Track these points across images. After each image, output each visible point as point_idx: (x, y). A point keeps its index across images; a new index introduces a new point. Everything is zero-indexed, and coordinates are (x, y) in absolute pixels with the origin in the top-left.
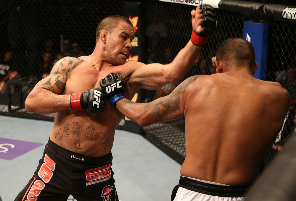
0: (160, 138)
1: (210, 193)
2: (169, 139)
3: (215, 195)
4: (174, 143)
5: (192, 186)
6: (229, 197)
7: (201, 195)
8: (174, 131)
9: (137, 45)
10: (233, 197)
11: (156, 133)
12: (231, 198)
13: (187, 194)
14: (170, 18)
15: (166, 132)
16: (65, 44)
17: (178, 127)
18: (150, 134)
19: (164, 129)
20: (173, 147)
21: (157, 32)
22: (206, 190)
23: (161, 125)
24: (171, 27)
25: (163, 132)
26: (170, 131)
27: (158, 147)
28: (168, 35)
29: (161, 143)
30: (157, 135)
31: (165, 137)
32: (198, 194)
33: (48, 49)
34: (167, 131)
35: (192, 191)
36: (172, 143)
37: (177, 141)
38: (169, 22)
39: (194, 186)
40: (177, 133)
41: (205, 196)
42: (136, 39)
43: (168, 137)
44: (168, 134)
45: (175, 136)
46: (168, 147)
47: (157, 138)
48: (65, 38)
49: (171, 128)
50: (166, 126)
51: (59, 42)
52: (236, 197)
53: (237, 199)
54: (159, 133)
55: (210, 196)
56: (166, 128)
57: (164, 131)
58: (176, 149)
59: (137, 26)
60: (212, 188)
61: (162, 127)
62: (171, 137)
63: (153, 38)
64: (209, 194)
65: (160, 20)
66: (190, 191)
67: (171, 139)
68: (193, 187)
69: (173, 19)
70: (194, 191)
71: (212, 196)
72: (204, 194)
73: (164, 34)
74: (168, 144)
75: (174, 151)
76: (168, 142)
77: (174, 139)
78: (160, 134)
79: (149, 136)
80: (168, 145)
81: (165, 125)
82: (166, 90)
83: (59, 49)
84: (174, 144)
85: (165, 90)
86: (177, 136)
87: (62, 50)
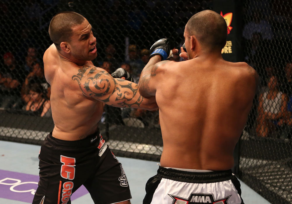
0: (263, 180)
1: (197, 181)
2: (276, 183)
3: (202, 183)
4: (283, 188)
5: (179, 176)
6: (216, 182)
7: (189, 185)
8: (284, 171)
9: (230, 52)
10: (219, 182)
11: (257, 173)
12: (218, 183)
13: (174, 185)
14: (278, 14)
15: (271, 172)
16: (131, 51)
17: (289, 166)
18: (249, 175)
19: (270, 168)
20: (282, 194)
21: (259, 34)
22: (193, 179)
23: (265, 162)
24: (278, 26)
25: (267, 172)
26: (277, 172)
27: (259, 193)
28: (275, 37)
29: (265, 187)
30: (259, 177)
31: (270, 179)
32: (186, 184)
33: (108, 58)
34: (273, 172)
35: (179, 182)
36: (280, 188)
37: (287, 185)
38: (276, 20)
39: (181, 176)
40: (288, 174)
41: (193, 185)
42: (229, 43)
43: (274, 179)
44: (275, 175)
45: (285, 178)
46: (275, 194)
47: (259, 180)
48: (131, 43)
49: (279, 166)
50: (272, 164)
51: (124, 48)
52: (222, 181)
53: (223, 183)
54: (261, 173)
55: (197, 184)
56: (272, 167)
57: (269, 170)
58: (287, 197)
59: (231, 25)
60: (199, 176)
61: (266, 165)
62: (278, 179)
63: (253, 42)
64: (197, 183)
65: (264, 17)
66: (177, 182)
67: (278, 182)
68: (180, 178)
69: (282, 14)
70: (181, 181)
71: (200, 184)
72: (192, 184)
73: (268, 36)
74: (275, 189)
75: (283, 199)
76: (275, 187)
77: (283, 182)
78: (263, 175)
79: (247, 177)
80: (274, 191)
81: (270, 162)
82: (272, 114)
83: (123, 57)
84: (284, 190)
85: (270, 114)
86: (288, 178)
87: (128, 58)
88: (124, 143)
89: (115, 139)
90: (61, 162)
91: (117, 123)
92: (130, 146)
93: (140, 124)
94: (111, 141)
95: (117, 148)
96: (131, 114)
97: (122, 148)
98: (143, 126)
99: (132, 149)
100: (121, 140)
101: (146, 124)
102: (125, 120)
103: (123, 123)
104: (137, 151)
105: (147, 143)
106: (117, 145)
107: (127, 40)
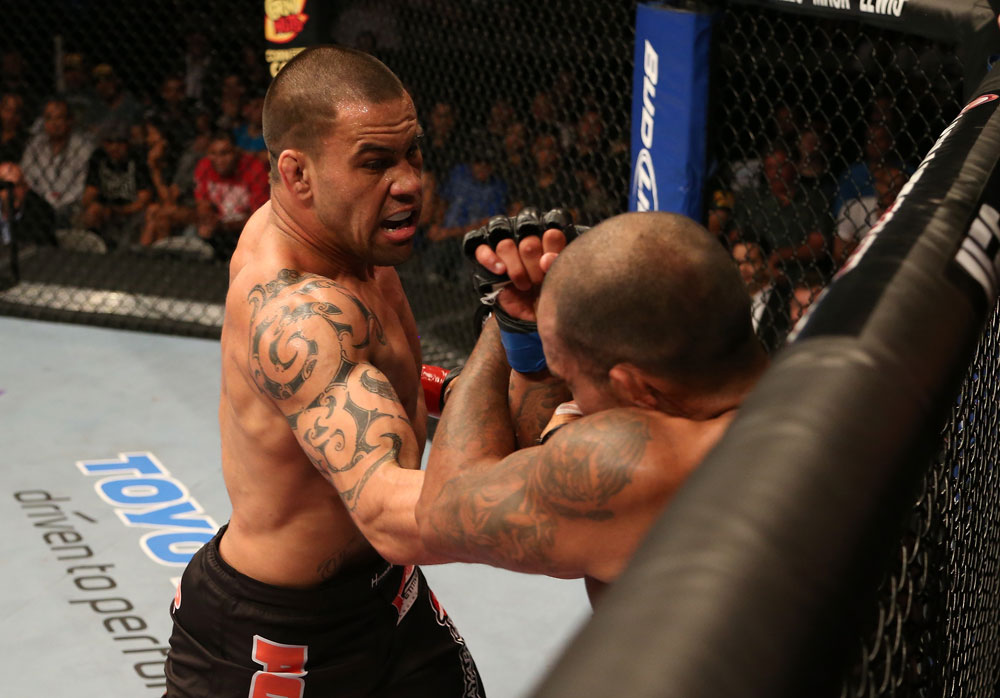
16: (68, 69)
28: (404, 41)
59: (305, 11)
87: (61, 85)
88: (56, 288)
89: (33, 280)
90: (254, 659)
91: (39, 242)
92: (72, 297)
93: (95, 244)
94: (24, 285)
95: (40, 302)
96: (73, 221)
97: (52, 300)
98: (102, 248)
99: (77, 303)
100: (48, 281)
101: (111, 245)
102: (60, 234)
103: (54, 242)
104: (88, 308)
105: (113, 289)
106: (40, 295)
107: (58, 40)
